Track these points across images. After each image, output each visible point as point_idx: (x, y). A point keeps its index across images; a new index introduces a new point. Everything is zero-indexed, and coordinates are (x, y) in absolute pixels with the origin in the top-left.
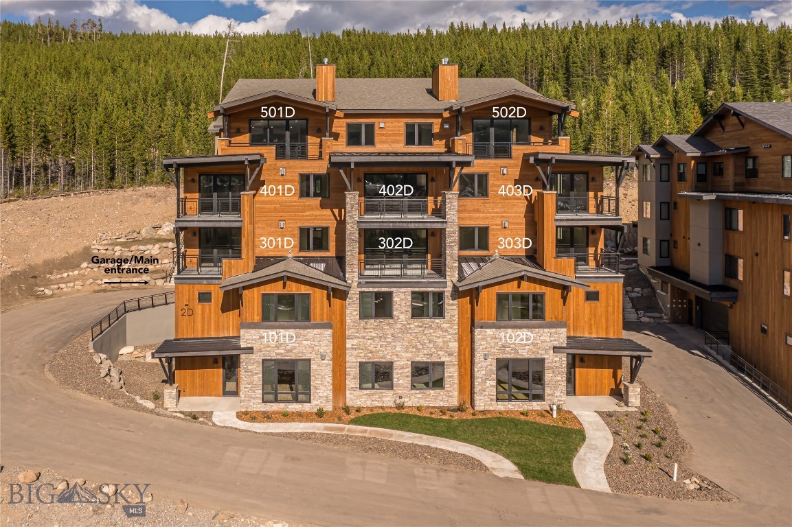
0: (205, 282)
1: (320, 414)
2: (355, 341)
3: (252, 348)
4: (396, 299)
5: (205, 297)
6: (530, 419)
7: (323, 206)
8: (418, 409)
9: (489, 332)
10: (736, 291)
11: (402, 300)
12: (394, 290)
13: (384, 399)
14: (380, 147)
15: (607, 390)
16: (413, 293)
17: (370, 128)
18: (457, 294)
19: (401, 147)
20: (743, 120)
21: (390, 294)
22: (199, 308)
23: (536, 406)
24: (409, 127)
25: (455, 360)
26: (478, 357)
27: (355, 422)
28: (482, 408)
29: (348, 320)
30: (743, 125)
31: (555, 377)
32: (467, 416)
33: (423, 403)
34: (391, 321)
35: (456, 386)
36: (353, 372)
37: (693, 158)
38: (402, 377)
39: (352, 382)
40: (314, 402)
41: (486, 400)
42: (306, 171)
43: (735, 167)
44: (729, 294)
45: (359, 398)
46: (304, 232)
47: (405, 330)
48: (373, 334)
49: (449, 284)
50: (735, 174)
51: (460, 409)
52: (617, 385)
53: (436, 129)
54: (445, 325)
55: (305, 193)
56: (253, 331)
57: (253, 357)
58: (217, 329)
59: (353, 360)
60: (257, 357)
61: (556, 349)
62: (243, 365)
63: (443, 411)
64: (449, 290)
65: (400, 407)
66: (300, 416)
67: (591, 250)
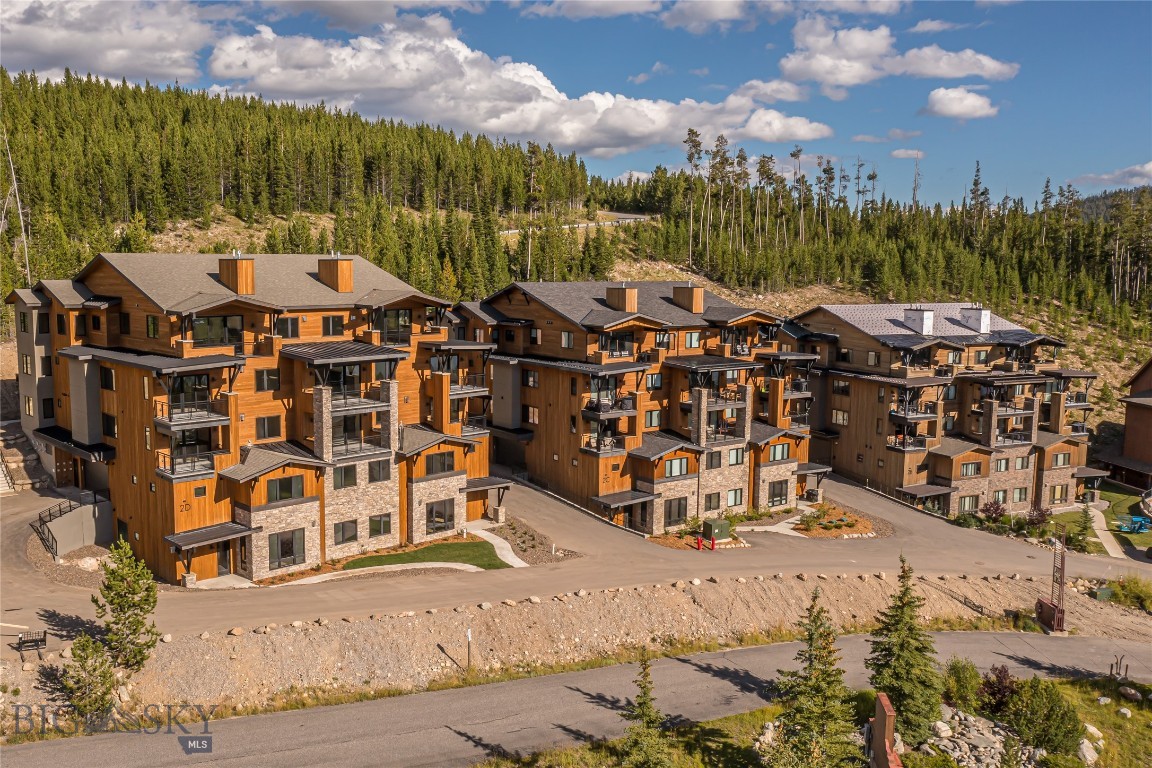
0: (200, 477)
1: (317, 570)
2: (331, 508)
3: (261, 527)
4: (358, 470)
5: (200, 492)
6: (450, 541)
7: (275, 398)
8: (376, 552)
9: (422, 485)
10: (532, 432)
11: (362, 468)
12: (357, 463)
13: (352, 549)
14: (303, 339)
15: (480, 516)
16: (369, 463)
17: (295, 321)
18: (400, 458)
19: (320, 338)
20: (529, 299)
21: (354, 466)
22: (195, 501)
23: (449, 533)
24: (326, 320)
25: (397, 510)
26: (415, 504)
27: (344, 568)
28: (418, 542)
29: (326, 492)
30: (528, 303)
31: (460, 511)
32: (410, 549)
33: (378, 547)
34: (355, 488)
35: (398, 530)
36: (330, 532)
37: (491, 326)
38: (363, 530)
39: (329, 541)
40: (308, 562)
41: (421, 536)
42: (260, 368)
43: (524, 335)
44: (527, 435)
45: (336, 552)
46: (260, 421)
47: (365, 493)
48: (343, 500)
49: (393, 453)
50: (524, 341)
51: (401, 546)
52: (485, 511)
53: (346, 321)
54: (390, 485)
55: (260, 388)
56: (261, 513)
57: (261, 534)
58: (212, 519)
59: (330, 523)
60: (265, 534)
61: (461, 490)
62: (254, 542)
63: (394, 549)
64: (392, 458)
65: (364, 553)
66: (303, 574)
67: (460, 413)
